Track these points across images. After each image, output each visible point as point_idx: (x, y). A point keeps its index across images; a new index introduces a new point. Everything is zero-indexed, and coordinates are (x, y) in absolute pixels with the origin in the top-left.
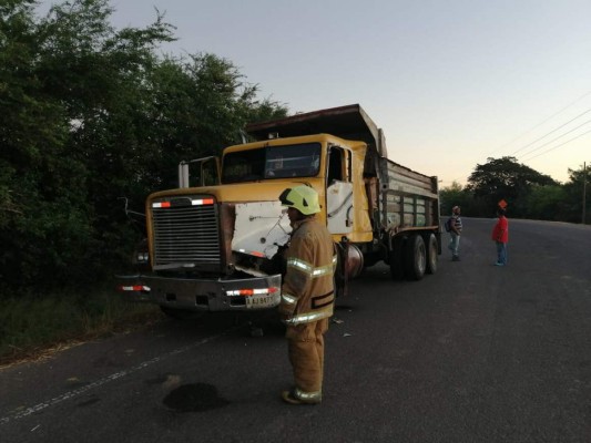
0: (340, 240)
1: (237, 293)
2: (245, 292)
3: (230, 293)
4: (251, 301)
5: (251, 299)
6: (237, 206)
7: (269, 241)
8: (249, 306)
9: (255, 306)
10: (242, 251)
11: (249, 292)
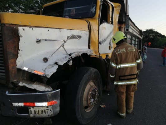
0: (105, 57)
1: (21, 104)
2: (28, 104)
3: (16, 104)
4: (33, 112)
5: (32, 110)
6: (20, 29)
7: (51, 61)
8: (31, 116)
9: (37, 115)
10: (26, 69)
11: (32, 104)
